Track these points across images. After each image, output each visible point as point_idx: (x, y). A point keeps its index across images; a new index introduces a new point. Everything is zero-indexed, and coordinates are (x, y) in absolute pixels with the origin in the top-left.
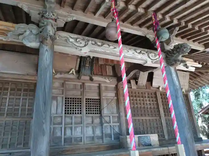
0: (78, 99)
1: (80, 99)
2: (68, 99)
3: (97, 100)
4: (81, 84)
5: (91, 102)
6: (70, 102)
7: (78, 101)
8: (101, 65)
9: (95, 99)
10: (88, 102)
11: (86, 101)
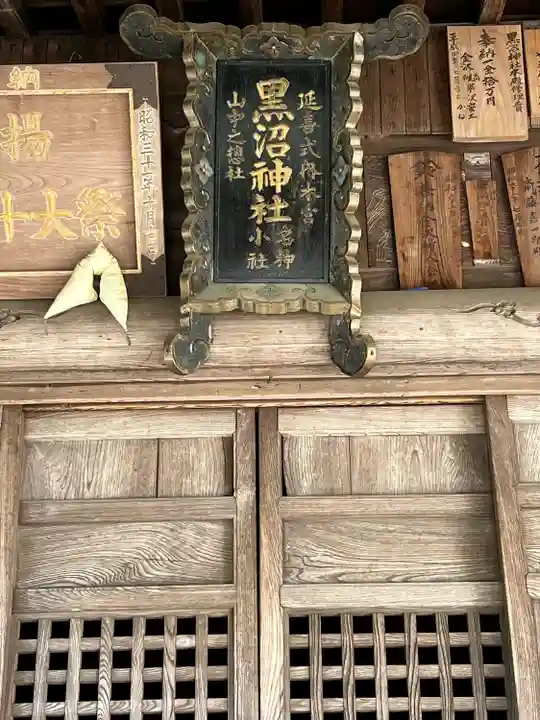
0: (186, 626)
1: (218, 625)
2: (61, 629)
3: (458, 622)
4: (224, 426)
5: (364, 656)
6: (75, 675)
7: (186, 657)
8: (501, 153)
9: (426, 623)
10: (332, 657)
11: (299, 657)
